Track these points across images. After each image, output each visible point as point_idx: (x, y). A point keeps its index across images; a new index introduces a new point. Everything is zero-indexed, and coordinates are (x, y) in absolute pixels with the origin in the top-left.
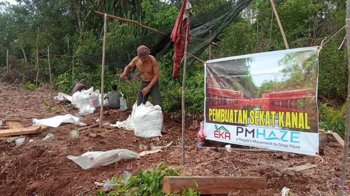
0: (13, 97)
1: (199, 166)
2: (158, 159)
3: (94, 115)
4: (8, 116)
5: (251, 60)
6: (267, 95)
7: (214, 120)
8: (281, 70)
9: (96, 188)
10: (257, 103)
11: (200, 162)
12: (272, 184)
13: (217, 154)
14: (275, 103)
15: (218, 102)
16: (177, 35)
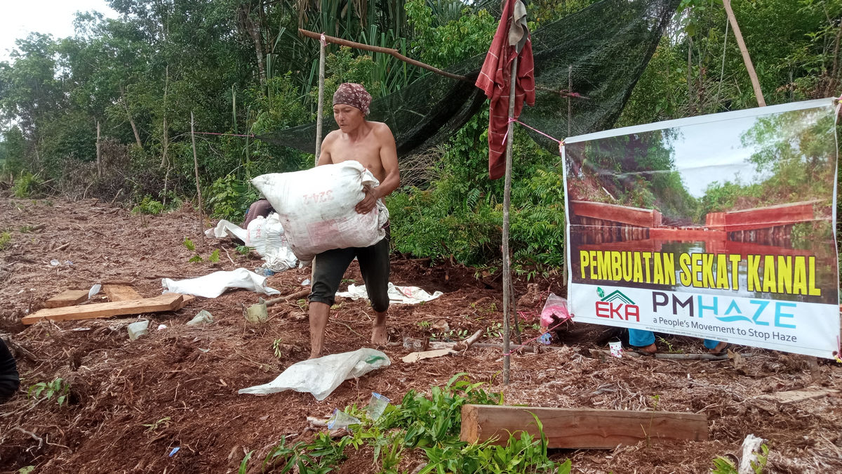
0: (113, 231)
1: (543, 388)
2: (448, 371)
3: (298, 271)
4: (108, 272)
5: (674, 135)
6: (719, 216)
7: (593, 277)
8: (749, 158)
9: (312, 431)
10: (695, 236)
11: (547, 379)
12: (722, 431)
13: (588, 362)
14: (739, 236)
15: (602, 235)
16: (497, 81)
